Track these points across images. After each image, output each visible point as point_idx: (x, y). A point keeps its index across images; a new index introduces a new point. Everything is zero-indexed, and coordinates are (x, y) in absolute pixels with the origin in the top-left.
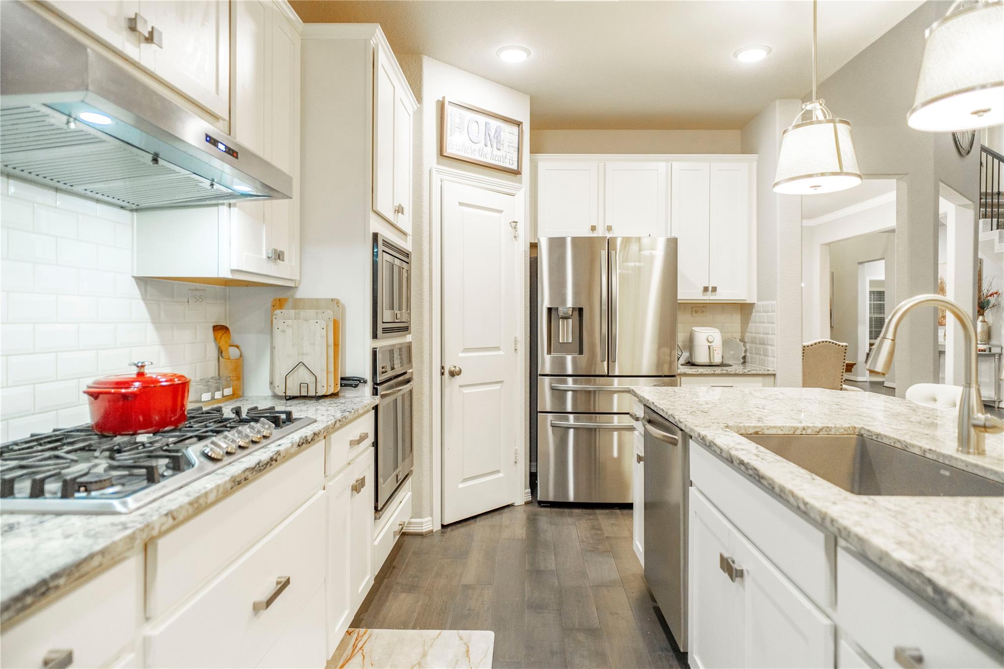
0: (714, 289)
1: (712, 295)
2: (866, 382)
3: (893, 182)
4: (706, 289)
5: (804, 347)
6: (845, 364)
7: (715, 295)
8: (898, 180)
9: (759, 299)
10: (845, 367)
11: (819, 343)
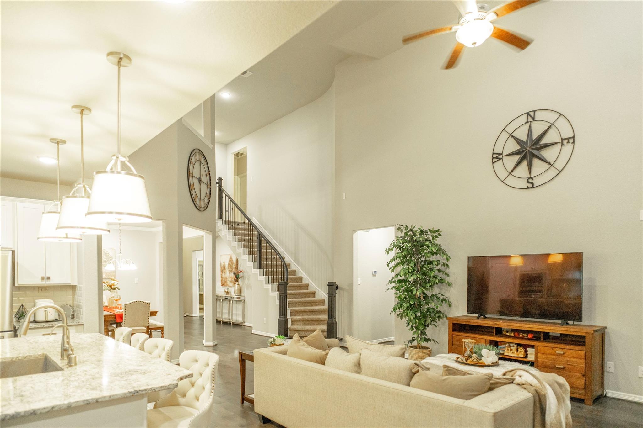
0: (48, 278)
1: (47, 281)
2: (197, 316)
3: (161, 222)
4: (43, 278)
5: (126, 305)
6: (149, 312)
7: (50, 281)
8: (163, 222)
9: (78, 283)
10: (149, 314)
11: (134, 302)
